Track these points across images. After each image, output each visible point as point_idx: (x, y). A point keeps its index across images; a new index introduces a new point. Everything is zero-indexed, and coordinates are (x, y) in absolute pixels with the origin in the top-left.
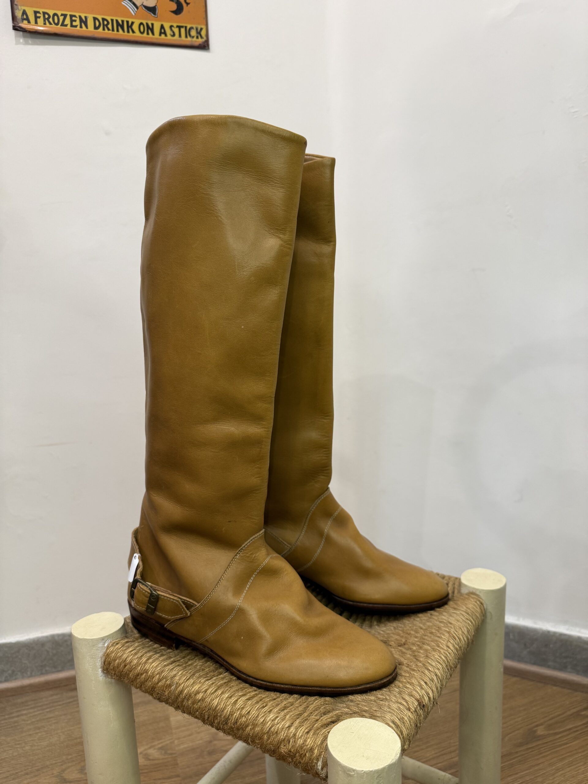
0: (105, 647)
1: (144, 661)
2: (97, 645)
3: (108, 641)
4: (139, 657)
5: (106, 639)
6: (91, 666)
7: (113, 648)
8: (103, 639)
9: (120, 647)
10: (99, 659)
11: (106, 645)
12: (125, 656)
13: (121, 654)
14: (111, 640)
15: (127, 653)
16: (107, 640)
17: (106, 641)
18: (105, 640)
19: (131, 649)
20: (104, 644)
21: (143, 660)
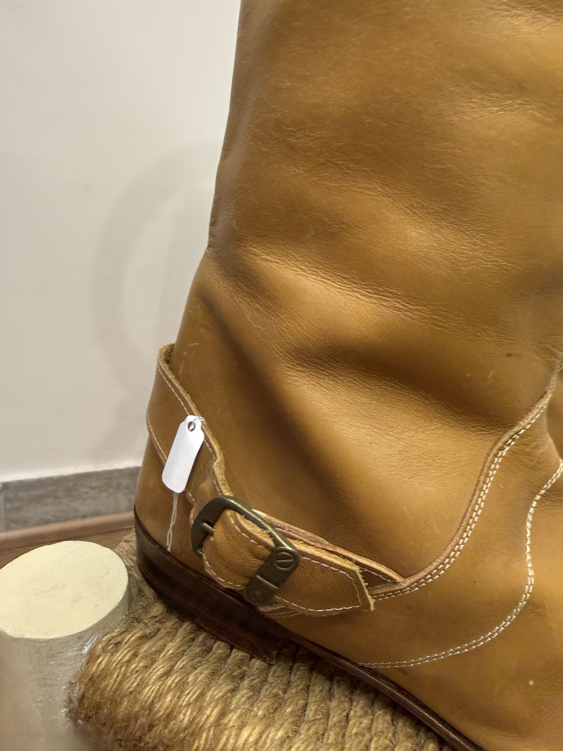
0: (81, 654)
1: (212, 719)
2: (60, 655)
3: (93, 639)
4: (191, 700)
5: (89, 634)
6: (40, 705)
7: (105, 660)
8: (79, 638)
9: (127, 658)
10: (64, 687)
11: (86, 649)
12: (149, 693)
13: (135, 684)
14: (100, 635)
15: (154, 684)
16: (91, 637)
17: (88, 640)
18: (85, 639)
19: (159, 668)
20: (82, 649)
21: (208, 717)
